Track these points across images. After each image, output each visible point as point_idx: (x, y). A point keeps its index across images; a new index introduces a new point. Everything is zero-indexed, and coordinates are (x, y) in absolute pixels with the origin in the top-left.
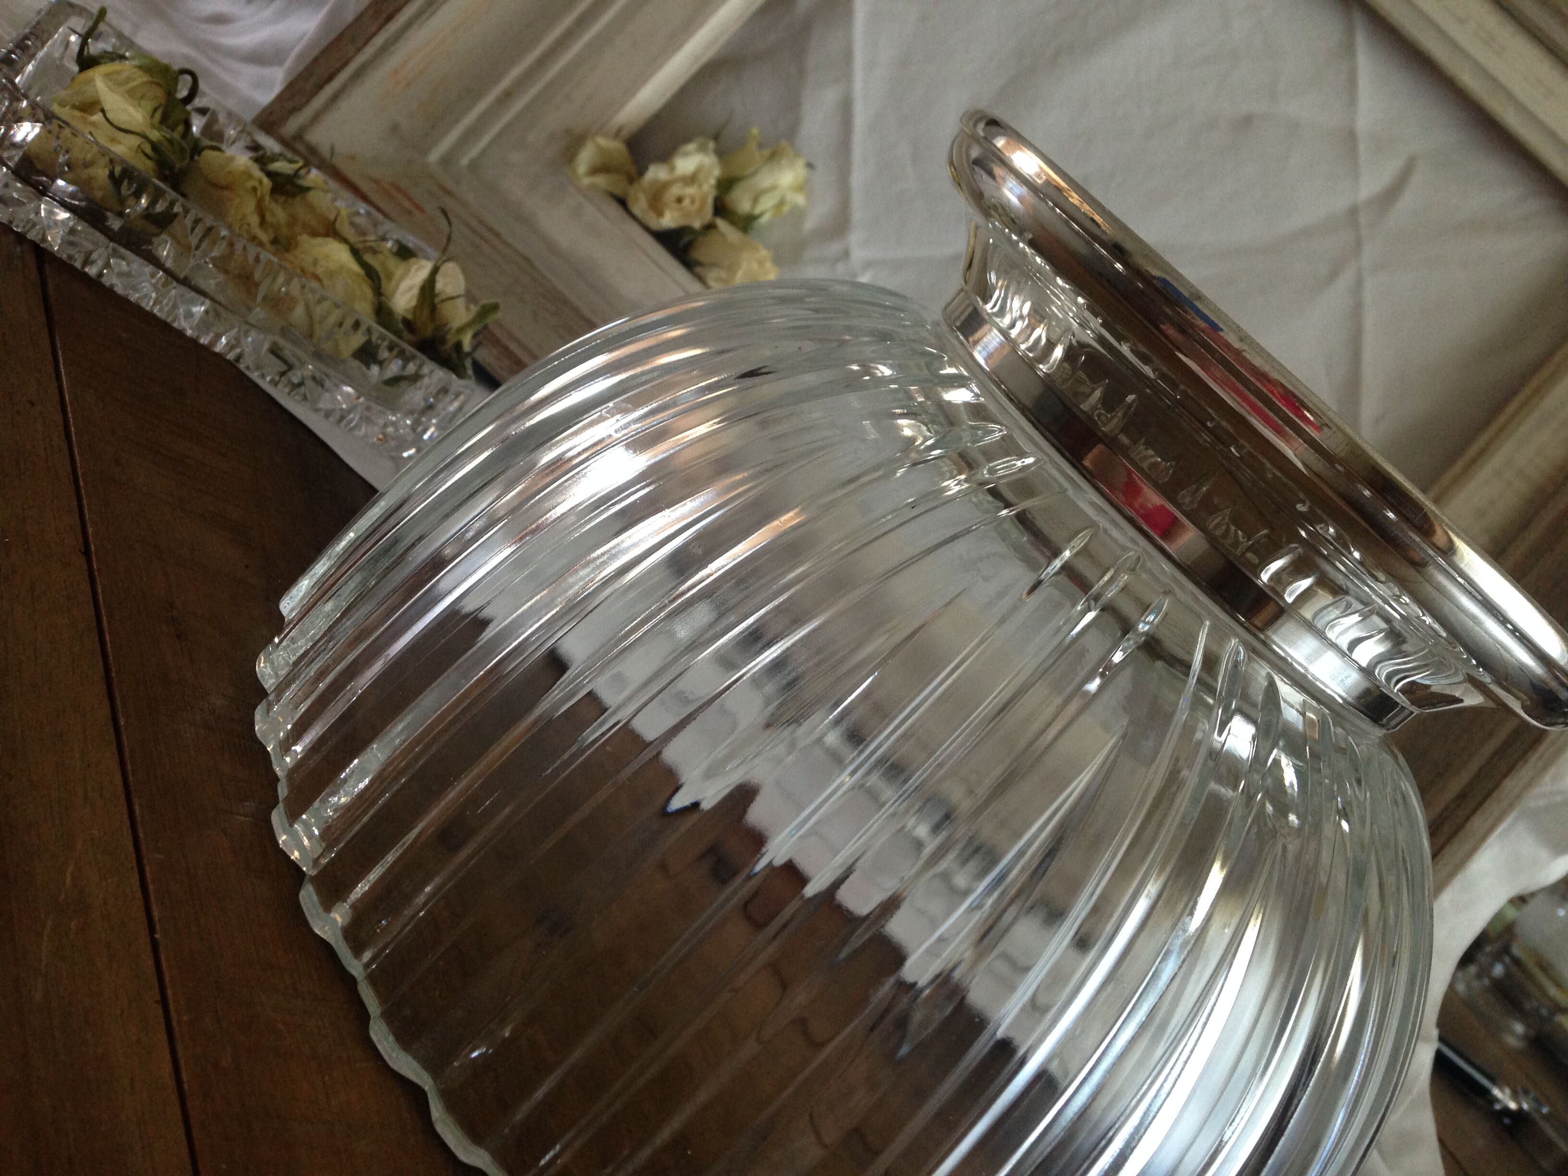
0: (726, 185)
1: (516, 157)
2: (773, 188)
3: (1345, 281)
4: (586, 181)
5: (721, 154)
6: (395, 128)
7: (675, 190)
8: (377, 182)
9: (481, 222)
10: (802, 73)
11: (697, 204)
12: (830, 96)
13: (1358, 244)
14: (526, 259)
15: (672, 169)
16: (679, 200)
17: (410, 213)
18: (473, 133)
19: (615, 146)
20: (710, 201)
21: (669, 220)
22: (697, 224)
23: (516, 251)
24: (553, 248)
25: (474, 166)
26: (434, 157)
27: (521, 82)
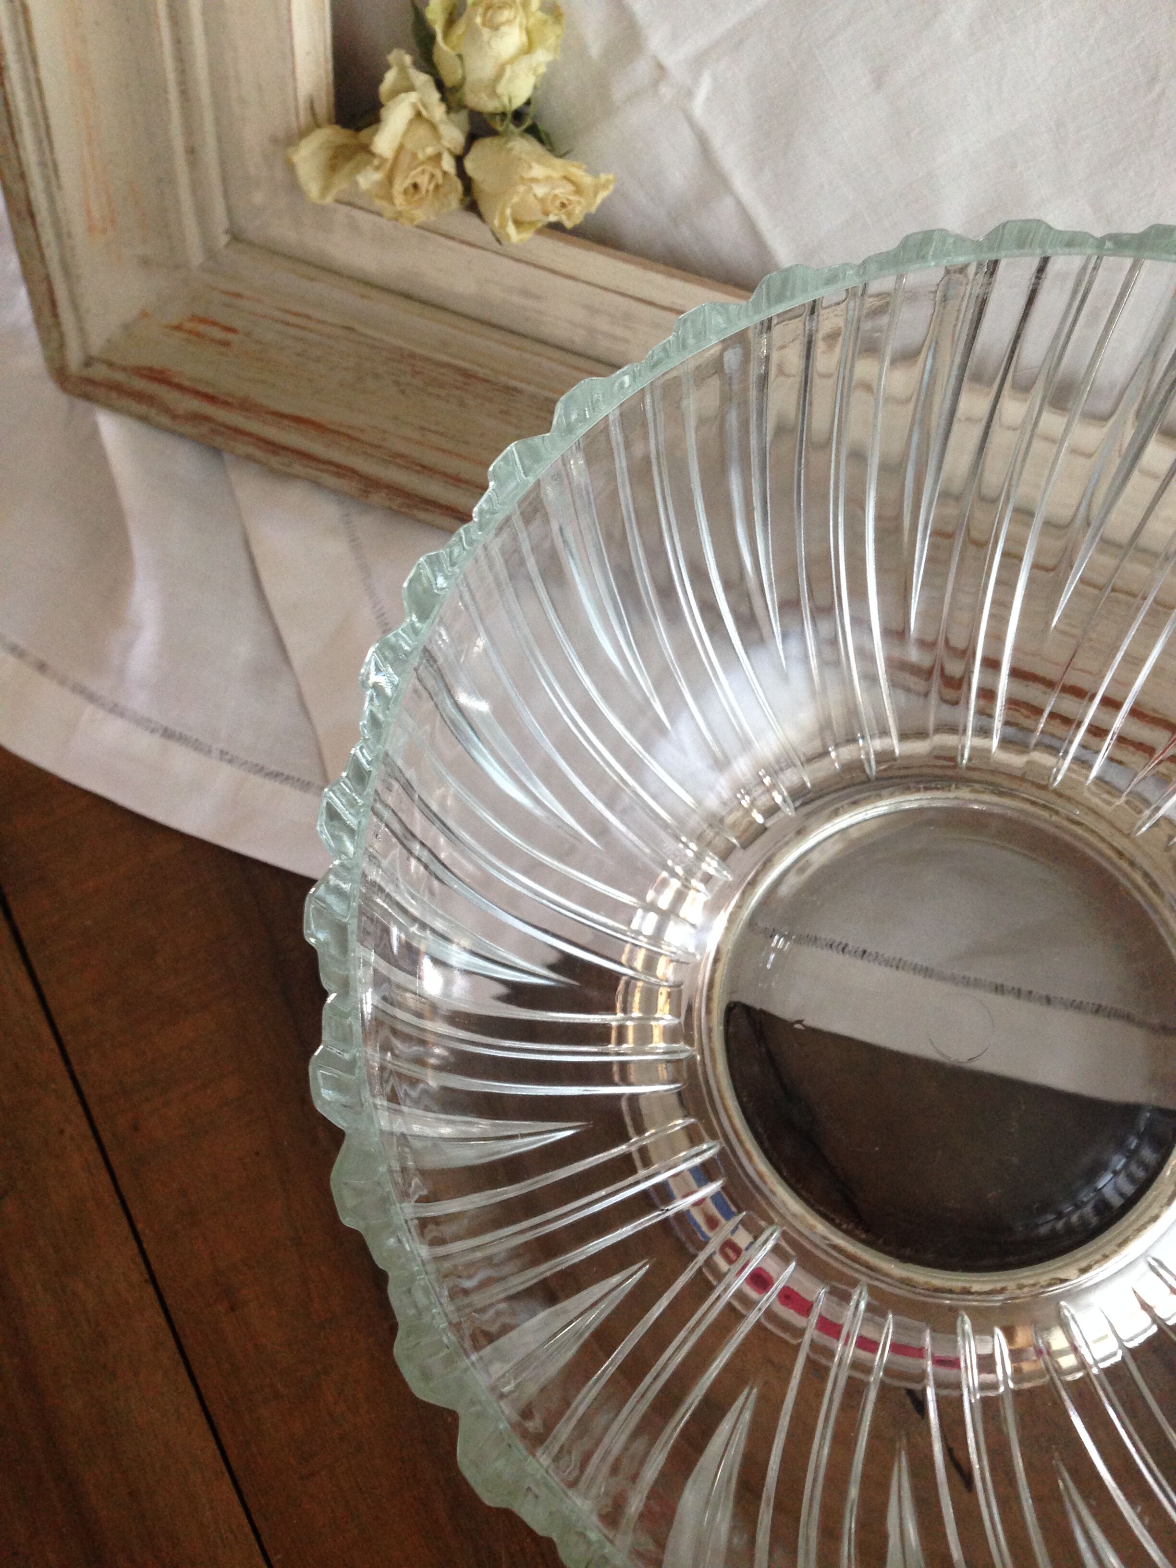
1: (258, 198)
4: (328, 199)
14: (350, 329)
16: (416, 188)
18: (202, 212)
23: (334, 325)
26: (197, 260)
27: (190, 130)
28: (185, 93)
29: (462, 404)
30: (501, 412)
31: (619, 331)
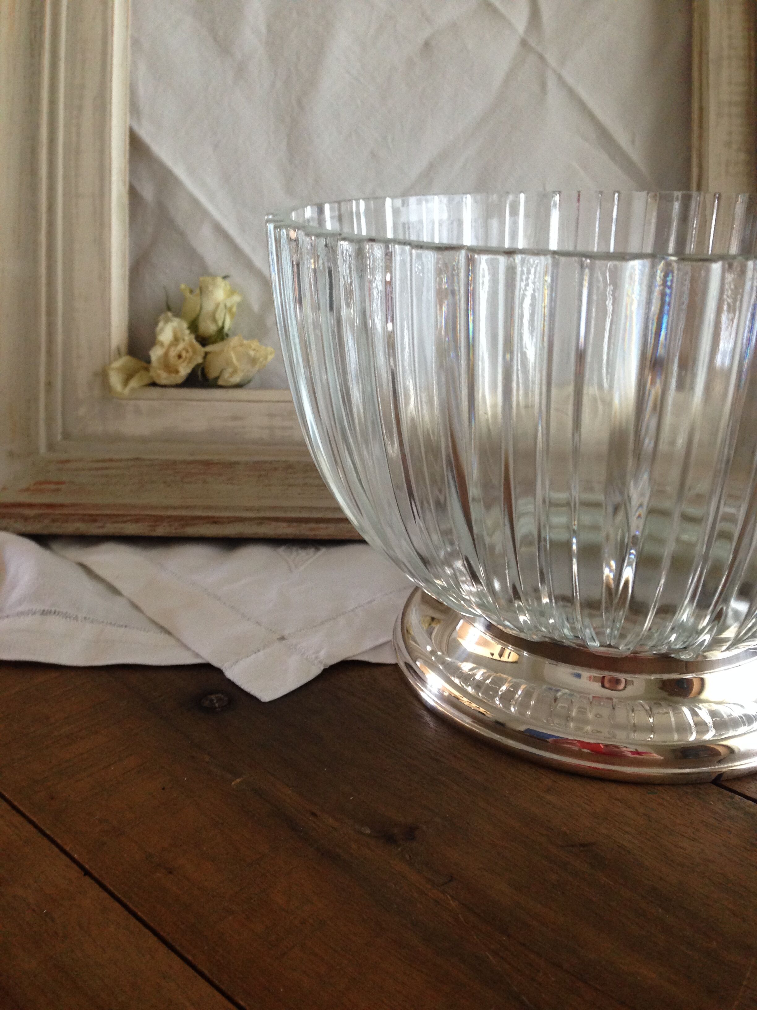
0: (194, 326)
1: (82, 411)
2: (218, 305)
3: (552, 83)
4: (127, 391)
5: (178, 314)
6: (11, 454)
7: (173, 353)
8: (27, 490)
9: (98, 461)
10: (182, 234)
11: (190, 350)
12: (206, 232)
13: (541, 58)
14: (137, 459)
15: (162, 344)
16: (180, 356)
17: (58, 490)
18: (50, 420)
19: (124, 361)
20: (194, 342)
21: (184, 370)
22: (200, 360)
23: (127, 460)
24: (144, 440)
25: (66, 436)
26: (43, 450)
27: (50, 371)
28: (50, 353)
29: (205, 482)
30: (229, 479)
31: (287, 423)
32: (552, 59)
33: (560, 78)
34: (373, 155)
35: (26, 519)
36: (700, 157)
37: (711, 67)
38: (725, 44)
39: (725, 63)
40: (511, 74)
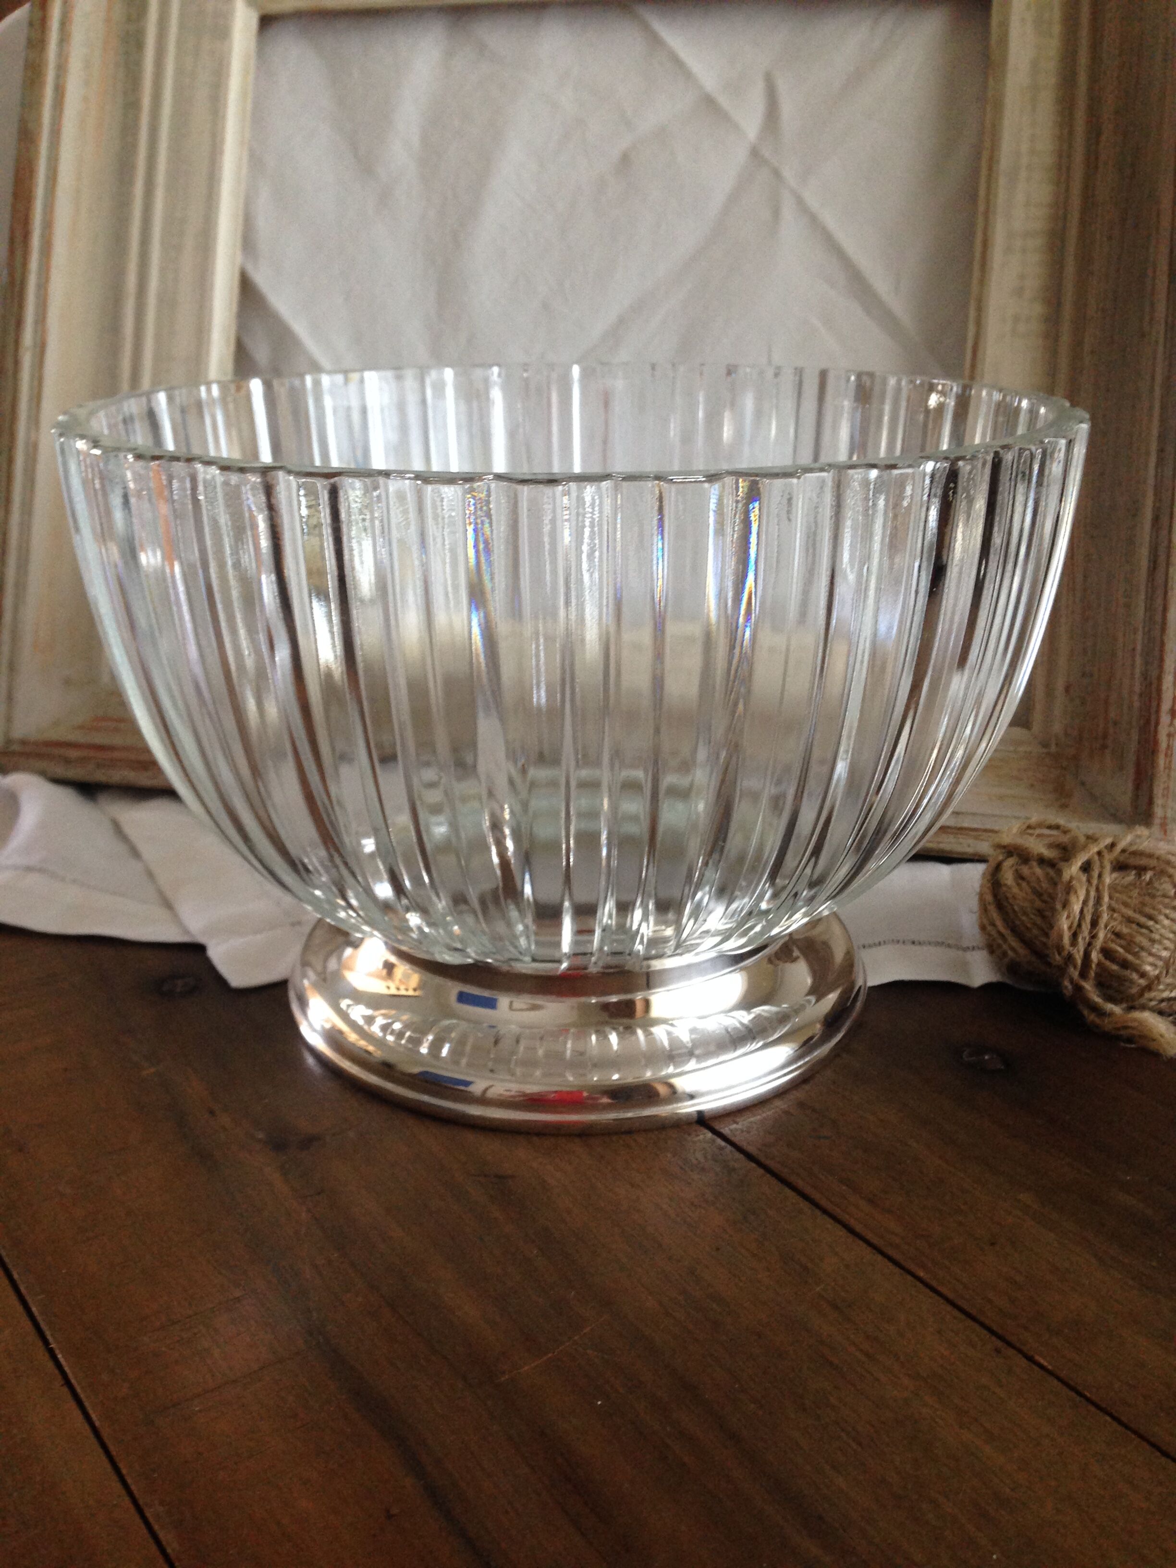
8: (81, 727)
13: (777, 173)
17: (117, 729)
32: (788, 174)
33: (800, 202)
34: (545, 306)
35: (67, 761)
36: (980, 309)
37: (1002, 181)
38: (1025, 147)
39: (1023, 174)
40: (734, 198)
